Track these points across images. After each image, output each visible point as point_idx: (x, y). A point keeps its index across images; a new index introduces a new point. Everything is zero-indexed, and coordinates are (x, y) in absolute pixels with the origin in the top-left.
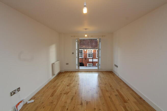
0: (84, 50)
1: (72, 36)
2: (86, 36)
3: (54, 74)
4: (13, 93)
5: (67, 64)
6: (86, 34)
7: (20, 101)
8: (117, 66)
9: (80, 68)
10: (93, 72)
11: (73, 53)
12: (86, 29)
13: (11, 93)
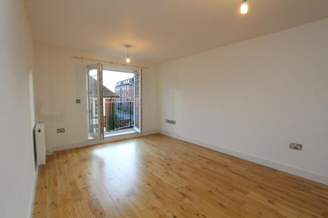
5: (61, 132)
6: (128, 57)
8: (173, 122)
9: (105, 136)
10: (129, 140)
11: (78, 101)
12: (128, 46)
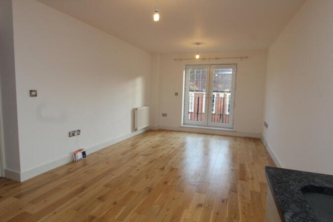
0: (218, 95)
1: (175, 60)
2: (197, 57)
3: (135, 128)
4: (72, 134)
5: (164, 116)
7: (79, 149)
11: (176, 94)
13: (70, 133)
